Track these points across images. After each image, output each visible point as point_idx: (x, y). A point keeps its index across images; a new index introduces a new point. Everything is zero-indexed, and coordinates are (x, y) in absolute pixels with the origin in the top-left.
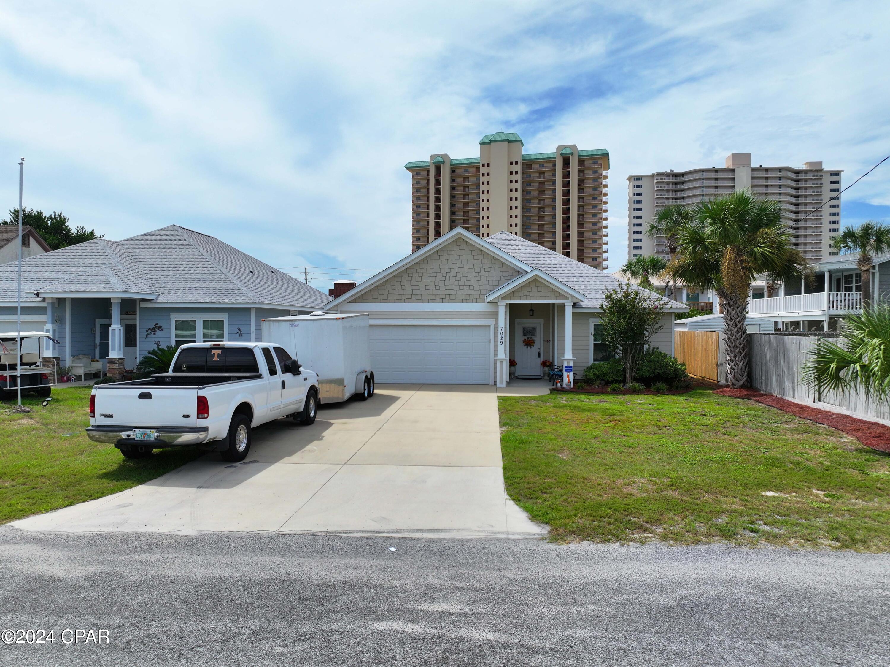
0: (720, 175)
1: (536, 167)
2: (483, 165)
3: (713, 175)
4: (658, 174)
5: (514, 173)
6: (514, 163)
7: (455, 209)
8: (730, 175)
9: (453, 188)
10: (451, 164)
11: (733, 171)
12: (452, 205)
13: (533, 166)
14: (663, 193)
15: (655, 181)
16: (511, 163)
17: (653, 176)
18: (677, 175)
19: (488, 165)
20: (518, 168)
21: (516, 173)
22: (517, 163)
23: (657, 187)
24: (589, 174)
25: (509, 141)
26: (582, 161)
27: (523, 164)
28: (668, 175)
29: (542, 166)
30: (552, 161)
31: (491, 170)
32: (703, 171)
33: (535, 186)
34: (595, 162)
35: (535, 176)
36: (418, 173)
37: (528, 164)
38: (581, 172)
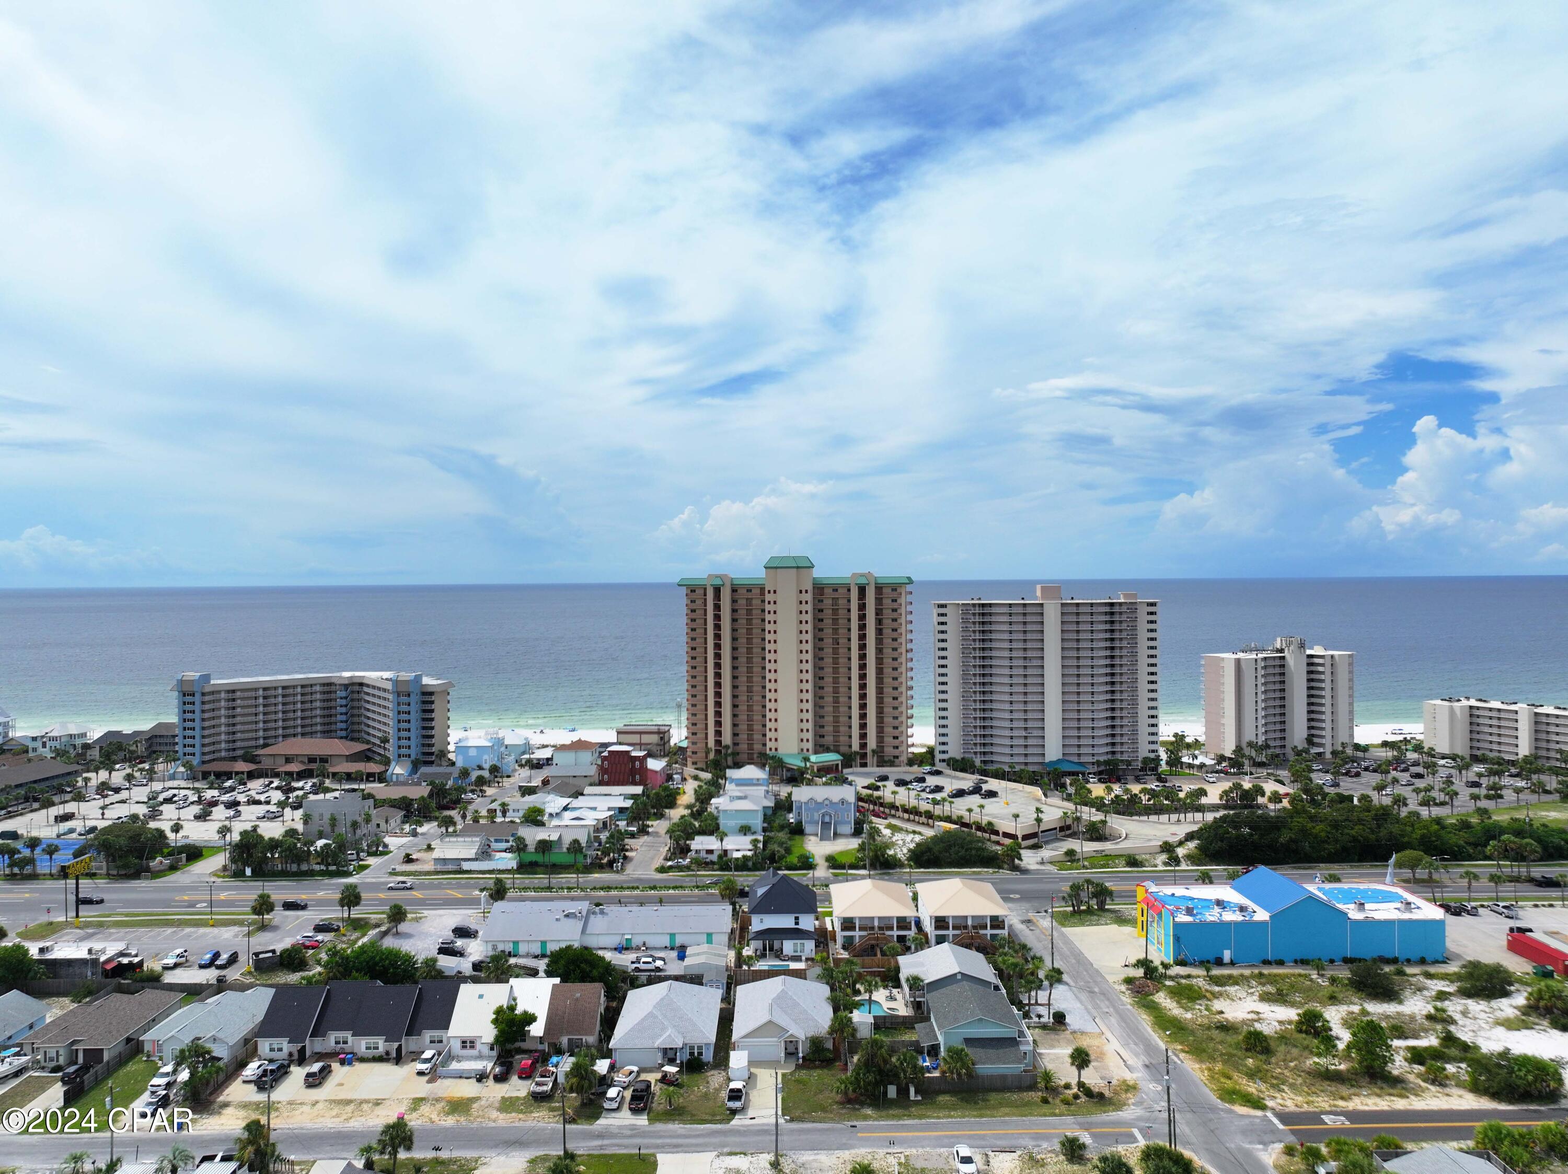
0: (1028, 610)
1: (828, 592)
2: (769, 592)
3: (1021, 610)
4: (963, 604)
5: (804, 602)
6: (804, 592)
7: (738, 635)
8: (1039, 610)
9: (734, 611)
10: (733, 585)
11: (1042, 605)
12: (734, 630)
13: (825, 590)
14: (968, 625)
15: (961, 612)
16: (801, 592)
17: (959, 606)
18: (983, 606)
19: (775, 592)
20: (809, 597)
21: (807, 602)
22: (806, 592)
23: (962, 618)
24: (887, 603)
25: (798, 567)
26: (879, 589)
27: (814, 589)
28: (974, 605)
29: (835, 590)
30: (847, 588)
31: (779, 597)
33: (828, 613)
34: (894, 590)
35: (828, 602)
36: (693, 591)
37: (818, 588)
38: (879, 601)
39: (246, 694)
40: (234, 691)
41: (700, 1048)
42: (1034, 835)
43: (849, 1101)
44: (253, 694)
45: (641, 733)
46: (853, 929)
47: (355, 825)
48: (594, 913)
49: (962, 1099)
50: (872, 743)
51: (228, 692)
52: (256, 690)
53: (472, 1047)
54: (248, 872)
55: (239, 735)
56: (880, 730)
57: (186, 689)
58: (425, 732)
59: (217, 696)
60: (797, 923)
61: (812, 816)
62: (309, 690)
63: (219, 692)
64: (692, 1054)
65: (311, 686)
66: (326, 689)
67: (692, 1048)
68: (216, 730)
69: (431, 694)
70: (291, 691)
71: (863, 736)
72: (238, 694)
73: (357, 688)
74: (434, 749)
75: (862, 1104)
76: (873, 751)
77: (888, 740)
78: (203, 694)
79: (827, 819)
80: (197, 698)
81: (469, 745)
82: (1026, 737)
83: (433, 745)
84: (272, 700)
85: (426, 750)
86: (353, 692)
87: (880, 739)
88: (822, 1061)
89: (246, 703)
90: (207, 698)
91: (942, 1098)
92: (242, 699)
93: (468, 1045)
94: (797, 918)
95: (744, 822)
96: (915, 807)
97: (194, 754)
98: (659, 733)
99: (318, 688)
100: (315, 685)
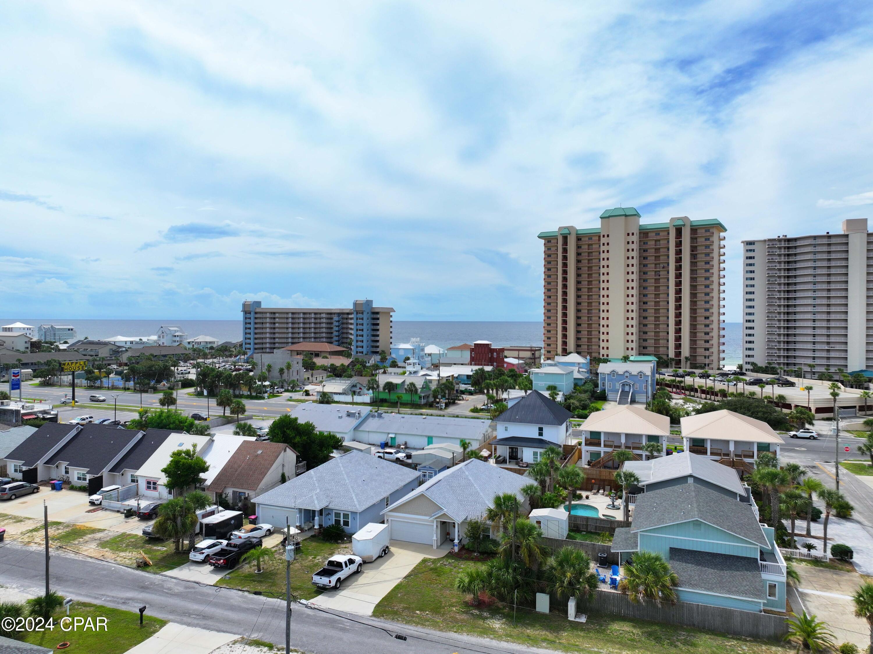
0: (833, 241)
1: (652, 235)
2: (604, 236)
3: (825, 241)
4: (770, 240)
5: (631, 243)
6: (631, 234)
7: (580, 272)
8: (844, 240)
9: (578, 254)
10: (577, 234)
11: (847, 236)
12: (578, 269)
13: (649, 235)
14: (774, 258)
15: (767, 247)
16: (628, 234)
17: (765, 241)
18: (789, 240)
19: (608, 236)
20: (635, 238)
21: (633, 242)
22: (633, 234)
23: (768, 252)
24: (701, 241)
25: (626, 216)
26: (694, 230)
27: (640, 233)
28: (779, 240)
29: (658, 234)
30: (667, 230)
31: (610, 240)
32: (815, 238)
33: (651, 252)
34: (707, 231)
35: (651, 244)
36: (549, 242)
37: (644, 233)
38: (693, 239)
39: (282, 316)
40: (274, 313)
41: (346, 516)
42: (830, 410)
43: (479, 605)
44: (285, 316)
45: (519, 350)
46: (598, 444)
47: (281, 371)
48: (373, 416)
49: (650, 635)
50: (686, 351)
51: (271, 313)
52: (287, 313)
53: (155, 488)
54: (205, 393)
55: (277, 340)
56: (693, 341)
57: (247, 309)
58: (373, 338)
59: (264, 315)
60: (541, 434)
61: (614, 386)
62: (318, 316)
63: (266, 313)
64: (338, 522)
65: (320, 314)
66: (329, 316)
67: (338, 515)
68: (264, 336)
69: (377, 313)
70: (308, 316)
71: (678, 346)
72: (277, 315)
73: (345, 316)
74: (378, 350)
75: (495, 612)
76: (686, 358)
77: (700, 351)
78: (256, 313)
79: (627, 388)
80: (252, 315)
81: (400, 347)
82: (828, 351)
83: (378, 347)
84: (297, 321)
85: (375, 350)
86: (343, 318)
87: (693, 349)
88: (482, 553)
89: (282, 321)
90: (257, 316)
91: (616, 627)
92: (279, 318)
93: (152, 486)
94: (541, 429)
95: (551, 383)
96: (711, 388)
97: (250, 349)
98: (531, 350)
99: (324, 315)
100: (323, 313)
